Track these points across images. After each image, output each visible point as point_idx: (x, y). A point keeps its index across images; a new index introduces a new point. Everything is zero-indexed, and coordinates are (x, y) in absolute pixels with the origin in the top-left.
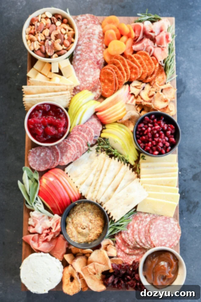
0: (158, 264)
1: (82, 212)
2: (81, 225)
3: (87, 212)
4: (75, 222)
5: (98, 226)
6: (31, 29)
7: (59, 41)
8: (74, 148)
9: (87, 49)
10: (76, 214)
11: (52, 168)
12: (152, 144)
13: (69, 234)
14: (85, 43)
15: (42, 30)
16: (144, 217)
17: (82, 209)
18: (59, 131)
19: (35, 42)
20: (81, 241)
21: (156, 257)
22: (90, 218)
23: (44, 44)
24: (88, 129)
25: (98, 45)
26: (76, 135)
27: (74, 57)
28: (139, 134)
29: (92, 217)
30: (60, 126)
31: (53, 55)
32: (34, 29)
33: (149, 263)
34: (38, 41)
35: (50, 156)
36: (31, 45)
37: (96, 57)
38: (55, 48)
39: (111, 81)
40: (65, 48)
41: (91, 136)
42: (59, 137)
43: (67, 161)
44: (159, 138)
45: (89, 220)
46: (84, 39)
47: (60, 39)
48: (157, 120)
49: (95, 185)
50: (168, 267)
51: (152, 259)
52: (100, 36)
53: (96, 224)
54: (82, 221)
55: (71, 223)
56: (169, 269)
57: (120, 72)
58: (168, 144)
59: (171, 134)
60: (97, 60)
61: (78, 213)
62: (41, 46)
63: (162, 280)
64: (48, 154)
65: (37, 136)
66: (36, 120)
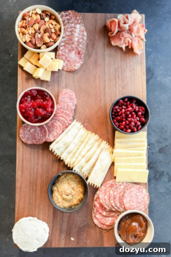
0: (130, 224)
1: (66, 181)
2: (65, 192)
3: (70, 181)
4: (60, 190)
5: (80, 193)
6: (23, 23)
7: (47, 34)
9: (70, 41)
10: (61, 183)
11: (40, 144)
12: (126, 123)
13: (56, 200)
14: (67, 36)
15: (33, 24)
16: (119, 184)
17: (66, 178)
18: (47, 111)
19: (26, 35)
20: (66, 206)
21: (128, 218)
22: (73, 186)
23: (34, 36)
25: (80, 37)
27: (58, 48)
28: (114, 115)
29: (74, 185)
30: (48, 107)
31: (42, 46)
32: (26, 23)
33: (123, 224)
34: (29, 34)
36: (23, 38)
37: (77, 48)
38: (43, 40)
40: (52, 41)
42: (48, 116)
43: (53, 138)
44: (131, 118)
45: (72, 187)
46: (67, 32)
47: (47, 32)
48: (130, 103)
50: (139, 227)
51: (125, 221)
52: (81, 29)
53: (78, 191)
54: (66, 189)
55: (57, 191)
56: (140, 229)
58: (139, 123)
59: (142, 114)
60: (78, 51)
61: (62, 182)
62: (31, 38)
63: (133, 238)
65: (29, 119)
66: (27, 105)
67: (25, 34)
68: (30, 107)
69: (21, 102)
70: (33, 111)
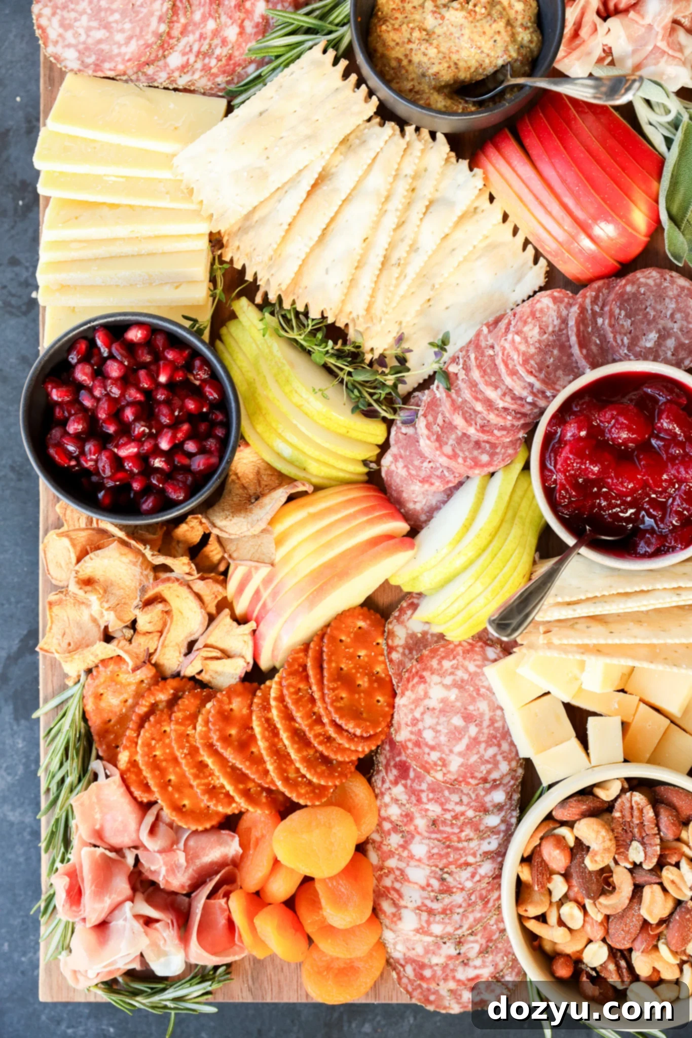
7: (592, 864)
8: (510, 363)
9: (455, 838)
11: (606, 281)
12: (154, 378)
14: (467, 864)
16: (194, 73)
23: (664, 849)
24: (448, 449)
25: (400, 859)
26: (501, 422)
27: (516, 796)
28: (213, 424)
31: (618, 797)
35: (615, 333)
37: (414, 799)
38: (613, 830)
39: (345, 680)
40: (563, 831)
41: (430, 418)
43: (538, 306)
46: (469, 885)
47: (590, 872)
48: (129, 487)
49: (409, 205)
52: (395, 904)
57: (301, 722)
58: (82, 375)
59: (64, 423)
60: (409, 782)
62: (679, 839)
64: (626, 341)
68: (672, 458)
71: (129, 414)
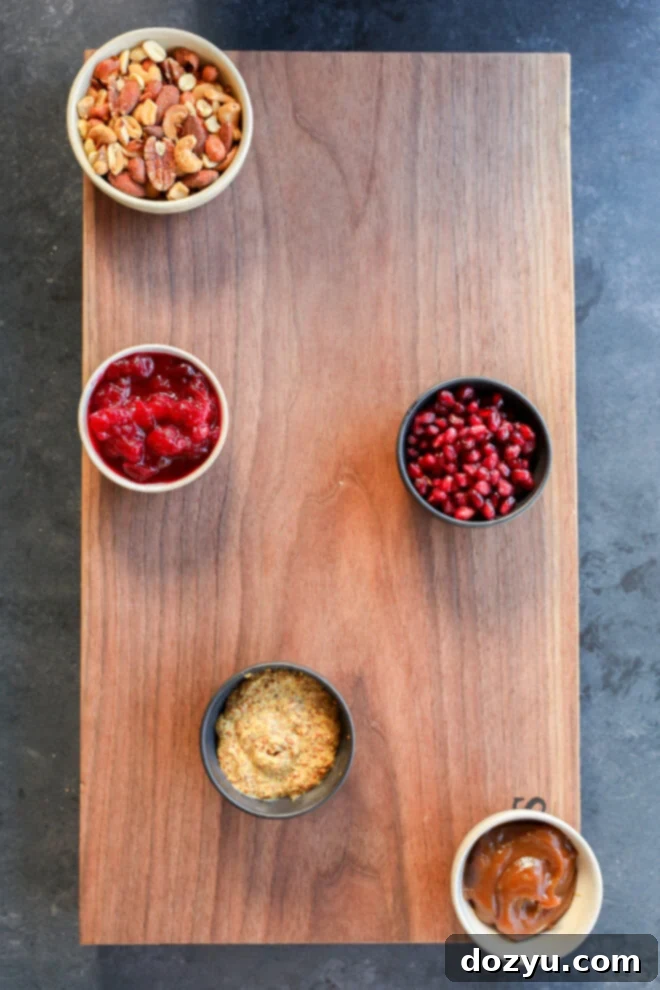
0: (511, 864)
1: (268, 700)
2: (266, 742)
3: (285, 701)
4: (245, 733)
5: (320, 744)
6: (96, 100)
7: (191, 140)
10: (249, 707)
12: (456, 481)
13: (229, 771)
15: (133, 104)
17: (267, 690)
18: (194, 438)
19: (110, 148)
20: (268, 793)
21: (505, 841)
22: (294, 718)
23: (141, 151)
29: (299, 716)
30: (196, 421)
31: (171, 187)
32: (107, 101)
33: (484, 861)
34: (119, 141)
36: (97, 159)
38: (176, 164)
40: (210, 165)
42: (197, 457)
44: (479, 465)
45: (291, 725)
47: (191, 133)
48: (481, 406)
50: (544, 873)
51: (492, 851)
53: (313, 737)
54: (269, 728)
55: (233, 737)
56: (548, 879)
58: (507, 487)
61: (253, 703)
62: (130, 158)
63: (523, 915)
65: (125, 466)
66: (116, 412)
67: (107, 145)
68: (129, 422)
69: (95, 404)
70: (141, 437)
71: (475, 455)
